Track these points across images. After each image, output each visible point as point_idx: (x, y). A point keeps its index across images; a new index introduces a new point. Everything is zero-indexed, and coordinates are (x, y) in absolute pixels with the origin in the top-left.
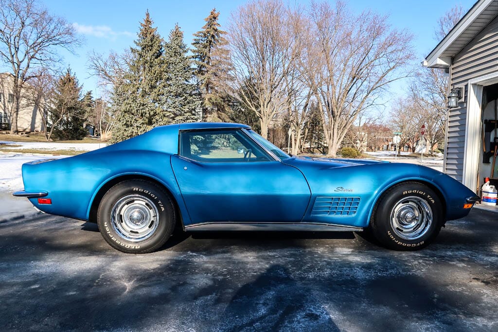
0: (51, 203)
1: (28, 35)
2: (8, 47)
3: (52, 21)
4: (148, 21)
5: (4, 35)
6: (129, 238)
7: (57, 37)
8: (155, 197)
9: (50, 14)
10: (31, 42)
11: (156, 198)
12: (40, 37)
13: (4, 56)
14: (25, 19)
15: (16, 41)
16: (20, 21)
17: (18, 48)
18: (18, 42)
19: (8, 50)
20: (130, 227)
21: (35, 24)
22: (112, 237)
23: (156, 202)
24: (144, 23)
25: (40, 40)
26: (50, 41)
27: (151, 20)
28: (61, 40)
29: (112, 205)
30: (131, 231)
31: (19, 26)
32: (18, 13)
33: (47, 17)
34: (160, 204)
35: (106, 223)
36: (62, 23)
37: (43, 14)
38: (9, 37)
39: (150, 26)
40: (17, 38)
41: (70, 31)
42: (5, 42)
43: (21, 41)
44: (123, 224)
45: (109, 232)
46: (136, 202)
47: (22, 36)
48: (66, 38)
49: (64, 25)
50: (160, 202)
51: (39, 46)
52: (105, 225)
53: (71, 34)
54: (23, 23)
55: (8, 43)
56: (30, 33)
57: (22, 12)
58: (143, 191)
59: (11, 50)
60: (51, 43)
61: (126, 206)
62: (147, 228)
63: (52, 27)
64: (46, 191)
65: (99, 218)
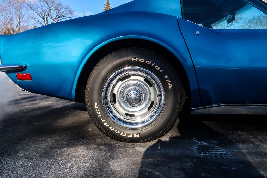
0: (31, 79)
1: (52, 15)
2: (43, 20)
3: (63, 8)
4: (108, 3)
5: (42, 15)
6: (125, 122)
7: (66, 15)
8: (160, 70)
9: (62, 4)
10: (54, 18)
11: (162, 70)
12: (58, 16)
13: (42, 25)
14: (51, 7)
15: (47, 17)
16: (48, 8)
17: (48, 21)
18: (48, 18)
19: (44, 22)
20: (125, 109)
21: (56, 9)
22: (104, 122)
23: (160, 76)
24: (106, 4)
25: (58, 17)
26: (62, 17)
27: (110, 3)
28: (67, 16)
29: (104, 80)
30: (126, 114)
31: (48, 10)
32: (48, 4)
33: (60, 5)
34: (167, 79)
35: (96, 104)
36: (67, 8)
37: (59, 4)
38: (44, 16)
39: (109, 5)
40: (47, 16)
41: (71, 12)
42: (42, 18)
43: (49, 18)
44: (117, 105)
45: (100, 116)
46: (132, 77)
47: (49, 15)
48: (69, 16)
49: (68, 9)
50: (166, 77)
51: (57, 20)
52: (96, 107)
53: (71, 13)
54: (50, 9)
55: (43, 18)
56: (53, 14)
57: (49, 4)
58: (145, 61)
59: (45, 22)
60: (62, 18)
61: (120, 83)
62: (146, 110)
63: (63, 10)
64: (24, 63)
65: (87, 97)
